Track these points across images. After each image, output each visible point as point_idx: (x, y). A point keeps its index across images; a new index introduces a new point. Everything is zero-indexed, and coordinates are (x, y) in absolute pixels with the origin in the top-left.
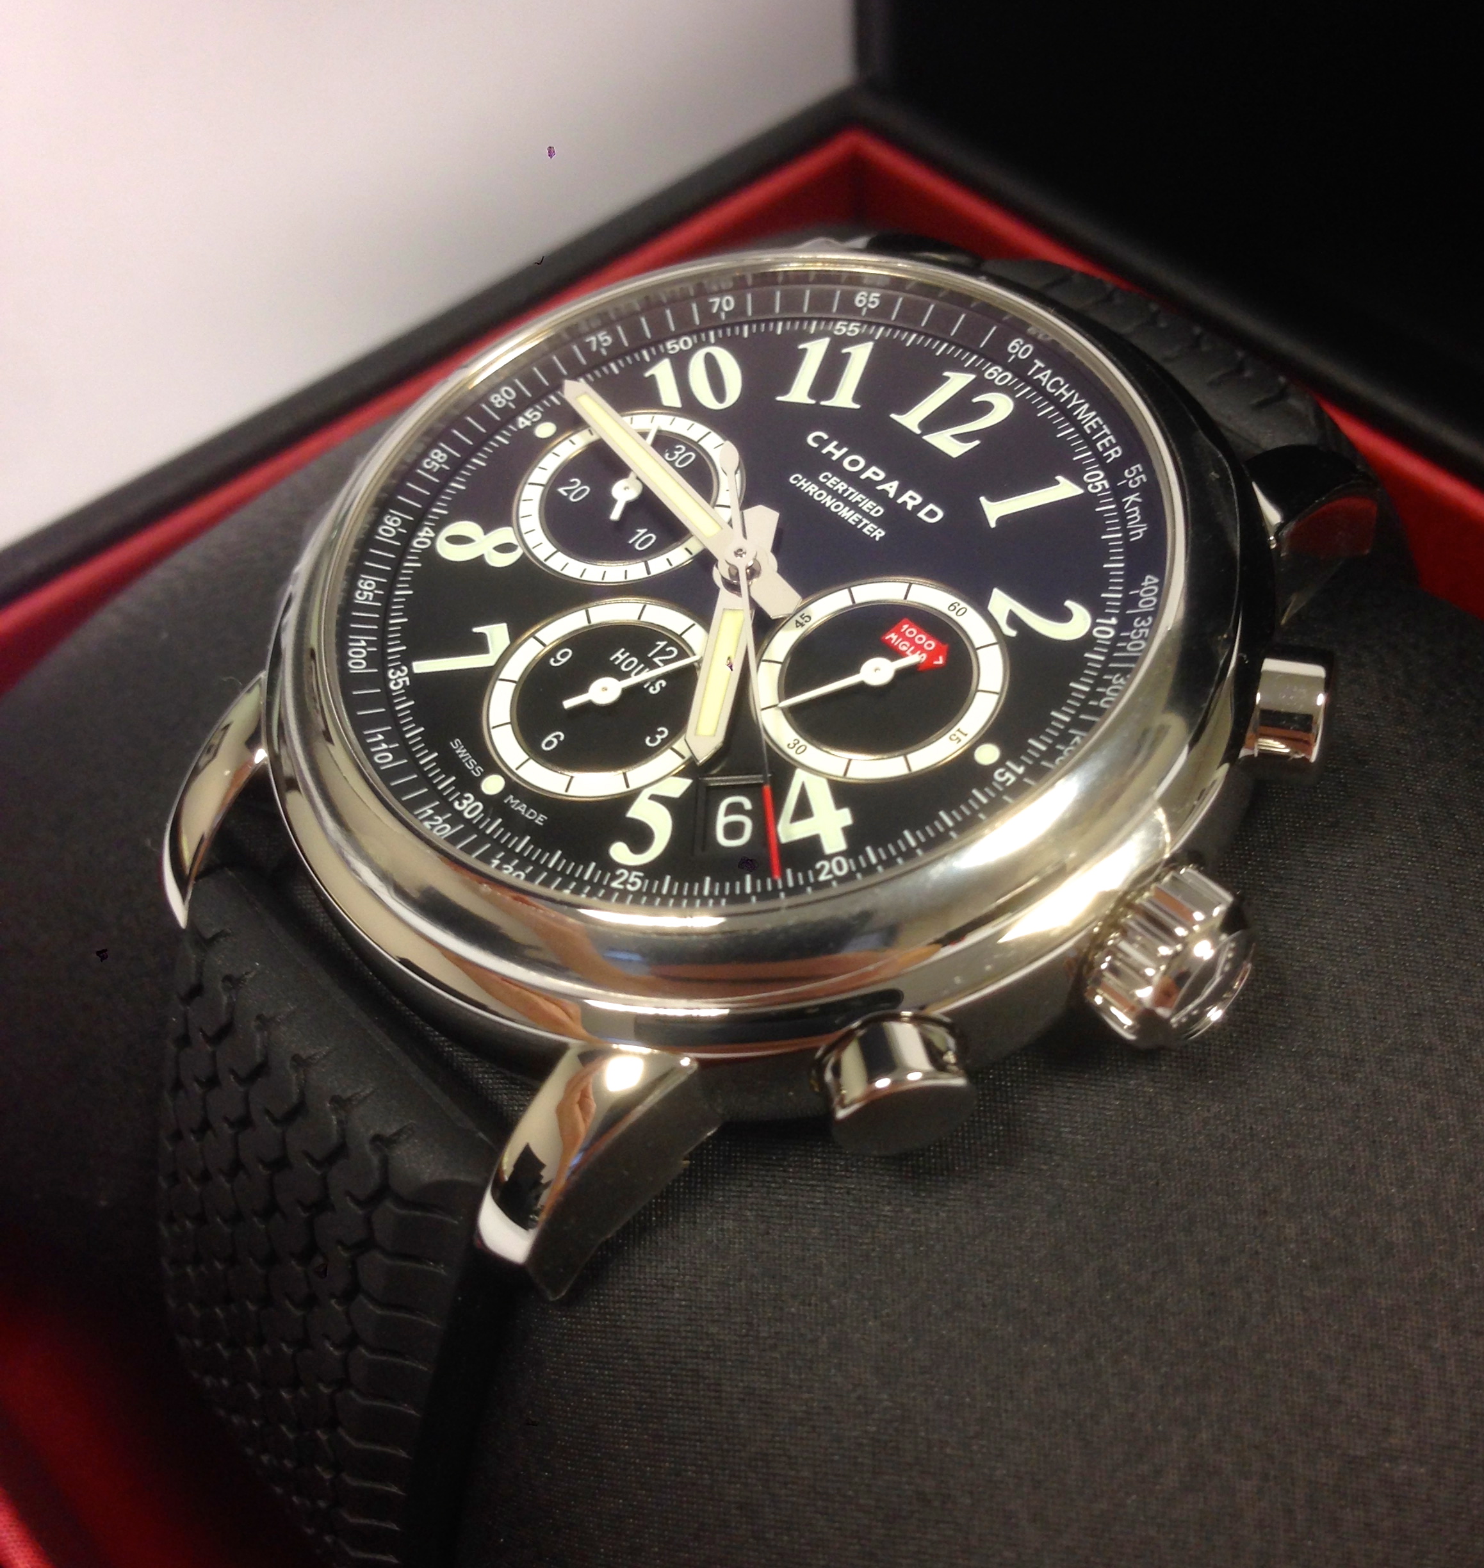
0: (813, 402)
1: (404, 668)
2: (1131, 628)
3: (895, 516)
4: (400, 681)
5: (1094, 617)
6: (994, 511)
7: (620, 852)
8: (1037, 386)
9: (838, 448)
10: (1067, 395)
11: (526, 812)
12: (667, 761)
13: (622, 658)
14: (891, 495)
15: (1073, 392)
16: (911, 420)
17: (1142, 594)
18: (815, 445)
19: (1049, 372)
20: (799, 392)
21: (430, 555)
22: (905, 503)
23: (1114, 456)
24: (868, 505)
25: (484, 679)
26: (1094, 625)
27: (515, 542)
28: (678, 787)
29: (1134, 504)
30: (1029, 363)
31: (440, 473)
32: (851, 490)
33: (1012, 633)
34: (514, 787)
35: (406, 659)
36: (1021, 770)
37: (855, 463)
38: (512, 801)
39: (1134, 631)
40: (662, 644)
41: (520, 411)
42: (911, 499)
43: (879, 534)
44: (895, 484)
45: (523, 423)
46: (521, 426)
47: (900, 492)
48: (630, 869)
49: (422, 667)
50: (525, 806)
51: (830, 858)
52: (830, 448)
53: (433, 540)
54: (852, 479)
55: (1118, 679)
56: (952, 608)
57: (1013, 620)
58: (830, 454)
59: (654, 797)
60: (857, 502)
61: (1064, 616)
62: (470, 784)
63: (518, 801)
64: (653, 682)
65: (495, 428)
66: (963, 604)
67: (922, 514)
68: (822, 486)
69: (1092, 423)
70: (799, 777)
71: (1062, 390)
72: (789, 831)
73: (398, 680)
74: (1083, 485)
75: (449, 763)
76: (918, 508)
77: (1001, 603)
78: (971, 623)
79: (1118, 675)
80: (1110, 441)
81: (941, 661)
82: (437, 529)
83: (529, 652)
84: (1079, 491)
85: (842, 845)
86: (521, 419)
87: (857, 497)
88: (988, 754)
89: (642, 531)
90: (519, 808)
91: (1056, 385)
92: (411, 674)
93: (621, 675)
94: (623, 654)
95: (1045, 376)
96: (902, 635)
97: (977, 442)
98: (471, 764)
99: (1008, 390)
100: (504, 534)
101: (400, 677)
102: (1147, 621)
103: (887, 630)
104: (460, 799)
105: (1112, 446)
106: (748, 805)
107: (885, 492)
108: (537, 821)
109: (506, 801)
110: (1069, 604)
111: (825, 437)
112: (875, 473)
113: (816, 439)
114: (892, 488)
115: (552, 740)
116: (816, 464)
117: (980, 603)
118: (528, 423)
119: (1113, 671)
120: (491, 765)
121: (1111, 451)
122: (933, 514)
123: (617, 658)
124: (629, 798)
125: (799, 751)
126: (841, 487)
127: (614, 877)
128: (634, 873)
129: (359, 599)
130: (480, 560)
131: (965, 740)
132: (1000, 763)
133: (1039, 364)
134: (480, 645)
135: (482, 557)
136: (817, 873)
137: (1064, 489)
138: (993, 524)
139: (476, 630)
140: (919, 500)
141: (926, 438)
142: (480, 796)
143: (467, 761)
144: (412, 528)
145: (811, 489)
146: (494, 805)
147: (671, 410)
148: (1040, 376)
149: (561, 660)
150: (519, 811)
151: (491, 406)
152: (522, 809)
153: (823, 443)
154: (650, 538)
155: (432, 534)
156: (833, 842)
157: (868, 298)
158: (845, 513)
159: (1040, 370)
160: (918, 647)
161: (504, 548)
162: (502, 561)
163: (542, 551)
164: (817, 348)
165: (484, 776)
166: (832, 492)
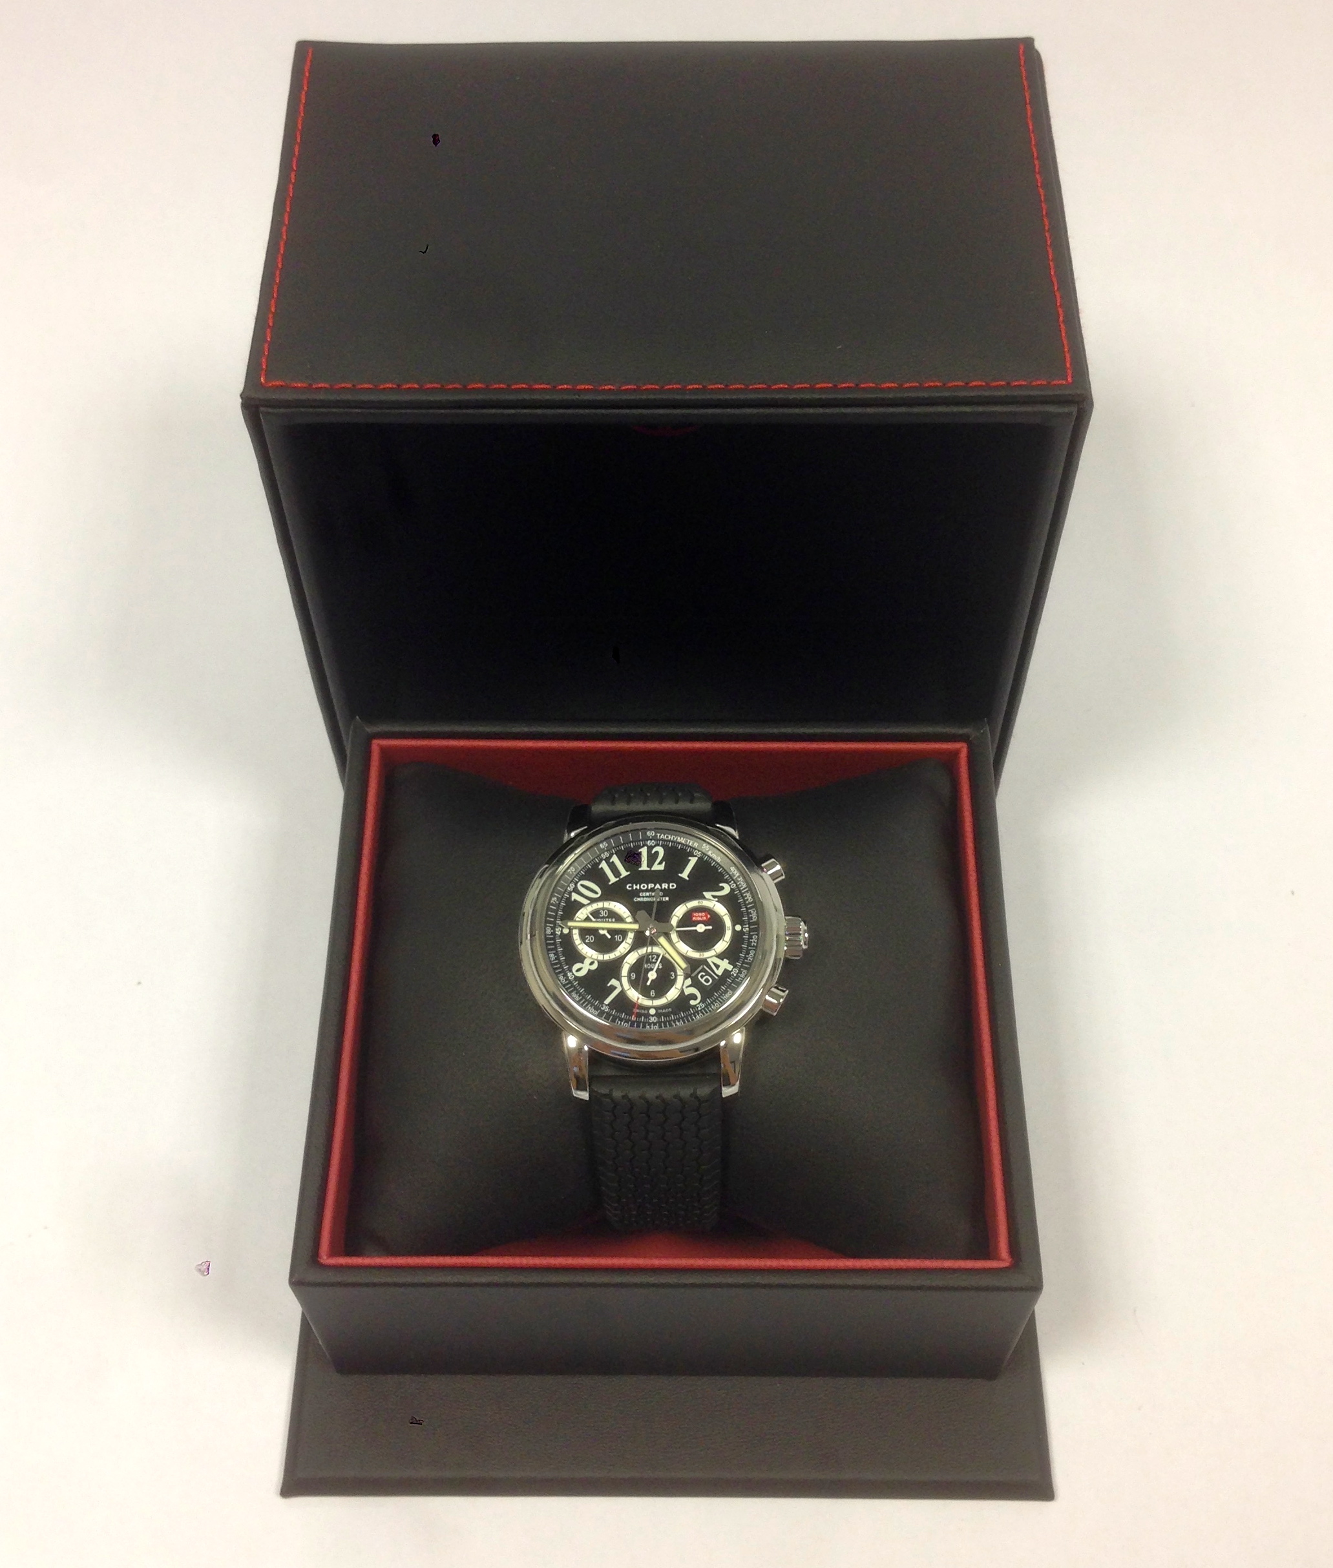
0: (618, 879)
1: (603, 1005)
2: (738, 882)
3: (666, 892)
5: (728, 884)
6: (685, 875)
7: (692, 1002)
8: (662, 840)
9: (636, 885)
11: (666, 1011)
12: (680, 979)
13: (646, 966)
14: (660, 888)
15: (673, 836)
16: (644, 867)
17: (733, 873)
19: (665, 835)
20: (613, 879)
21: (576, 978)
23: (696, 845)
24: (657, 894)
25: (622, 994)
26: (730, 885)
27: (592, 960)
28: (689, 981)
29: (711, 854)
30: (656, 836)
31: (556, 959)
32: (650, 893)
33: (717, 899)
34: (656, 1008)
35: (602, 1003)
36: (747, 926)
37: (644, 886)
39: (740, 882)
40: (650, 957)
41: (555, 931)
42: (665, 886)
43: (667, 899)
45: (559, 933)
47: (661, 886)
48: (699, 1003)
49: (607, 1001)
51: (732, 971)
52: (635, 887)
53: (573, 974)
54: (647, 890)
56: (699, 903)
57: (714, 897)
58: (636, 889)
59: (687, 987)
60: (655, 895)
61: (723, 888)
62: (648, 1016)
63: (661, 1010)
64: (659, 966)
65: (554, 939)
66: (700, 901)
67: (671, 887)
68: (643, 897)
69: (684, 841)
70: (709, 960)
71: (670, 837)
72: (720, 972)
73: (606, 1009)
74: (696, 856)
75: (639, 1015)
76: (669, 887)
77: (707, 895)
78: (705, 903)
79: (746, 893)
80: (692, 843)
82: (571, 971)
83: (625, 980)
84: (696, 858)
85: (732, 967)
87: (653, 894)
88: (738, 928)
89: (616, 936)
91: (667, 837)
92: (607, 1005)
93: (652, 969)
96: (696, 917)
97: (664, 863)
98: (643, 1011)
99: (657, 845)
100: (587, 961)
103: (692, 918)
104: (649, 1019)
106: (704, 974)
107: (658, 888)
108: (670, 1011)
109: (659, 1012)
110: (721, 885)
111: (630, 885)
113: (629, 887)
115: (652, 993)
116: (636, 893)
117: (704, 898)
118: (560, 932)
120: (648, 1008)
122: (673, 886)
124: (682, 991)
125: (702, 955)
126: (648, 894)
127: (697, 1008)
129: (577, 1000)
131: (731, 928)
132: (742, 928)
133: (658, 835)
134: (613, 988)
135: (589, 970)
136: (733, 975)
137: (693, 861)
138: (687, 879)
139: (609, 985)
140: (667, 885)
141: (653, 869)
142: (653, 1016)
144: (565, 975)
145: (639, 899)
146: (657, 1015)
147: (588, 904)
148: (664, 838)
149: (634, 976)
151: (548, 935)
152: (664, 1011)
153: (632, 887)
154: (620, 937)
155: (571, 973)
156: (730, 967)
157: (603, 845)
158: (655, 899)
159: (660, 836)
160: (702, 917)
161: (592, 963)
162: (595, 966)
163: (600, 957)
164: (604, 865)
165: (648, 1011)
166: (647, 897)
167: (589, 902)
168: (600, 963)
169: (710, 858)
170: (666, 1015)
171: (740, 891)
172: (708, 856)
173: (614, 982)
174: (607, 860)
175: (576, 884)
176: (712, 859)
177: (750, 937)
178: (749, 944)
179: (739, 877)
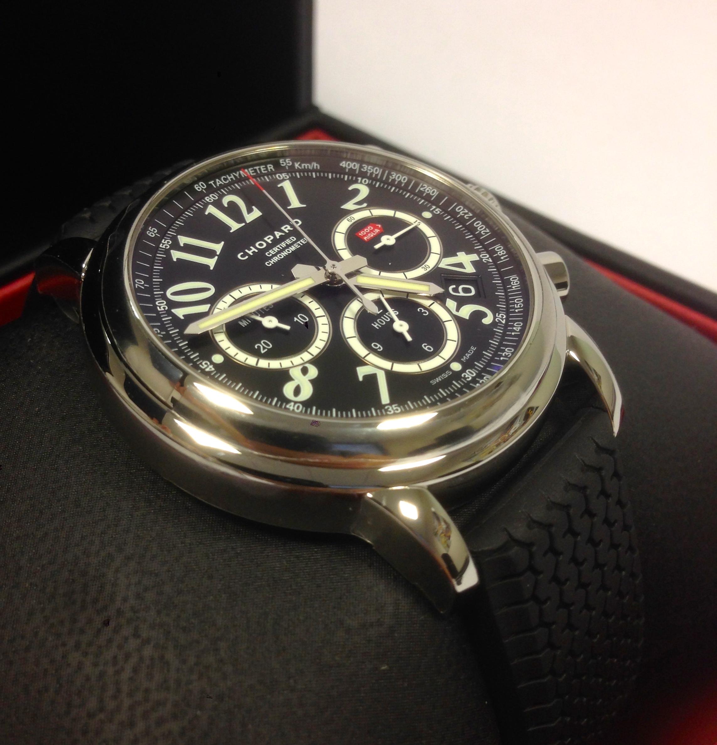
0: (216, 258)
1: (386, 407)
2: (366, 172)
3: (298, 233)
4: (395, 408)
5: (357, 183)
6: (296, 204)
7: (486, 321)
8: (221, 186)
9: (250, 249)
10: (232, 177)
11: (470, 354)
12: (437, 307)
13: (377, 325)
14: (283, 234)
15: (232, 175)
16: (235, 226)
17: (350, 167)
18: (247, 257)
19: (217, 180)
20: (210, 262)
21: (307, 404)
22: (288, 230)
23: (272, 168)
24: (288, 242)
25: (391, 376)
26: (362, 182)
27: (301, 367)
28: (451, 303)
29: (300, 165)
30: (209, 186)
32: (278, 246)
33: (365, 205)
34: (456, 357)
35: (380, 407)
36: (436, 206)
37: (260, 245)
38: (465, 359)
39: (368, 171)
40: (370, 310)
42: (287, 228)
43: (307, 238)
44: (276, 233)
46: (213, 369)
47: (282, 231)
48: (495, 317)
49: (385, 399)
50: (466, 354)
51: (481, 258)
53: (296, 403)
54: (270, 246)
55: (392, 177)
56: (350, 221)
57: (359, 204)
59: (457, 310)
60: (287, 244)
61: (356, 192)
62: (457, 376)
63: (464, 357)
64: (396, 312)
66: (349, 218)
67: (296, 225)
68: (275, 255)
69: (251, 172)
70: (443, 266)
71: (229, 178)
72: (470, 269)
74: (284, 180)
75: (446, 384)
76: (293, 226)
77: (349, 206)
78: (358, 216)
79: (390, 177)
80: (263, 168)
81: (380, 226)
82: (288, 401)
83: (374, 359)
84: (288, 181)
85: (476, 255)
86: (207, 370)
87: (283, 244)
88: (428, 215)
89: (296, 319)
90: (468, 356)
91: (225, 179)
92: (391, 404)
93: (392, 321)
94: (375, 324)
95: (219, 182)
96: (365, 235)
97: (255, 207)
98: (445, 375)
100: (296, 373)
101: (392, 409)
102: (365, 166)
103: (363, 239)
104: (465, 378)
105: (266, 167)
108: (474, 350)
109: (465, 361)
110: (350, 188)
111: (242, 253)
112: (269, 239)
114: (278, 234)
115: (429, 347)
116: (261, 256)
117: (348, 212)
118: (211, 367)
119: (388, 178)
120: (445, 367)
121: (269, 168)
122: (297, 222)
123: (378, 326)
124: (459, 319)
125: (428, 267)
126: (276, 249)
127: (500, 322)
128: (497, 316)
130: (313, 382)
132: (432, 212)
133: (212, 182)
136: (489, 262)
138: (304, 205)
139: (361, 379)
141: (248, 221)
142: (463, 371)
143: (444, 377)
145: (276, 259)
146: (466, 366)
148: (218, 184)
149: (380, 347)
150: (470, 356)
152: (468, 355)
153: (246, 254)
154: (300, 316)
155: (292, 404)
156: (475, 257)
157: (151, 231)
158: (293, 248)
159: (215, 183)
160: (371, 231)
161: (305, 371)
162: (313, 372)
163: (306, 356)
164: (176, 255)
165: (450, 370)
166: (279, 252)
167: (209, 305)
168: (315, 361)
169: (304, 171)
170: (478, 356)
171: (381, 181)
172: (299, 171)
173: (362, 372)
174: (176, 246)
175: (164, 297)
176: (308, 171)
177: (453, 214)
178: (461, 220)
179: (361, 167)
